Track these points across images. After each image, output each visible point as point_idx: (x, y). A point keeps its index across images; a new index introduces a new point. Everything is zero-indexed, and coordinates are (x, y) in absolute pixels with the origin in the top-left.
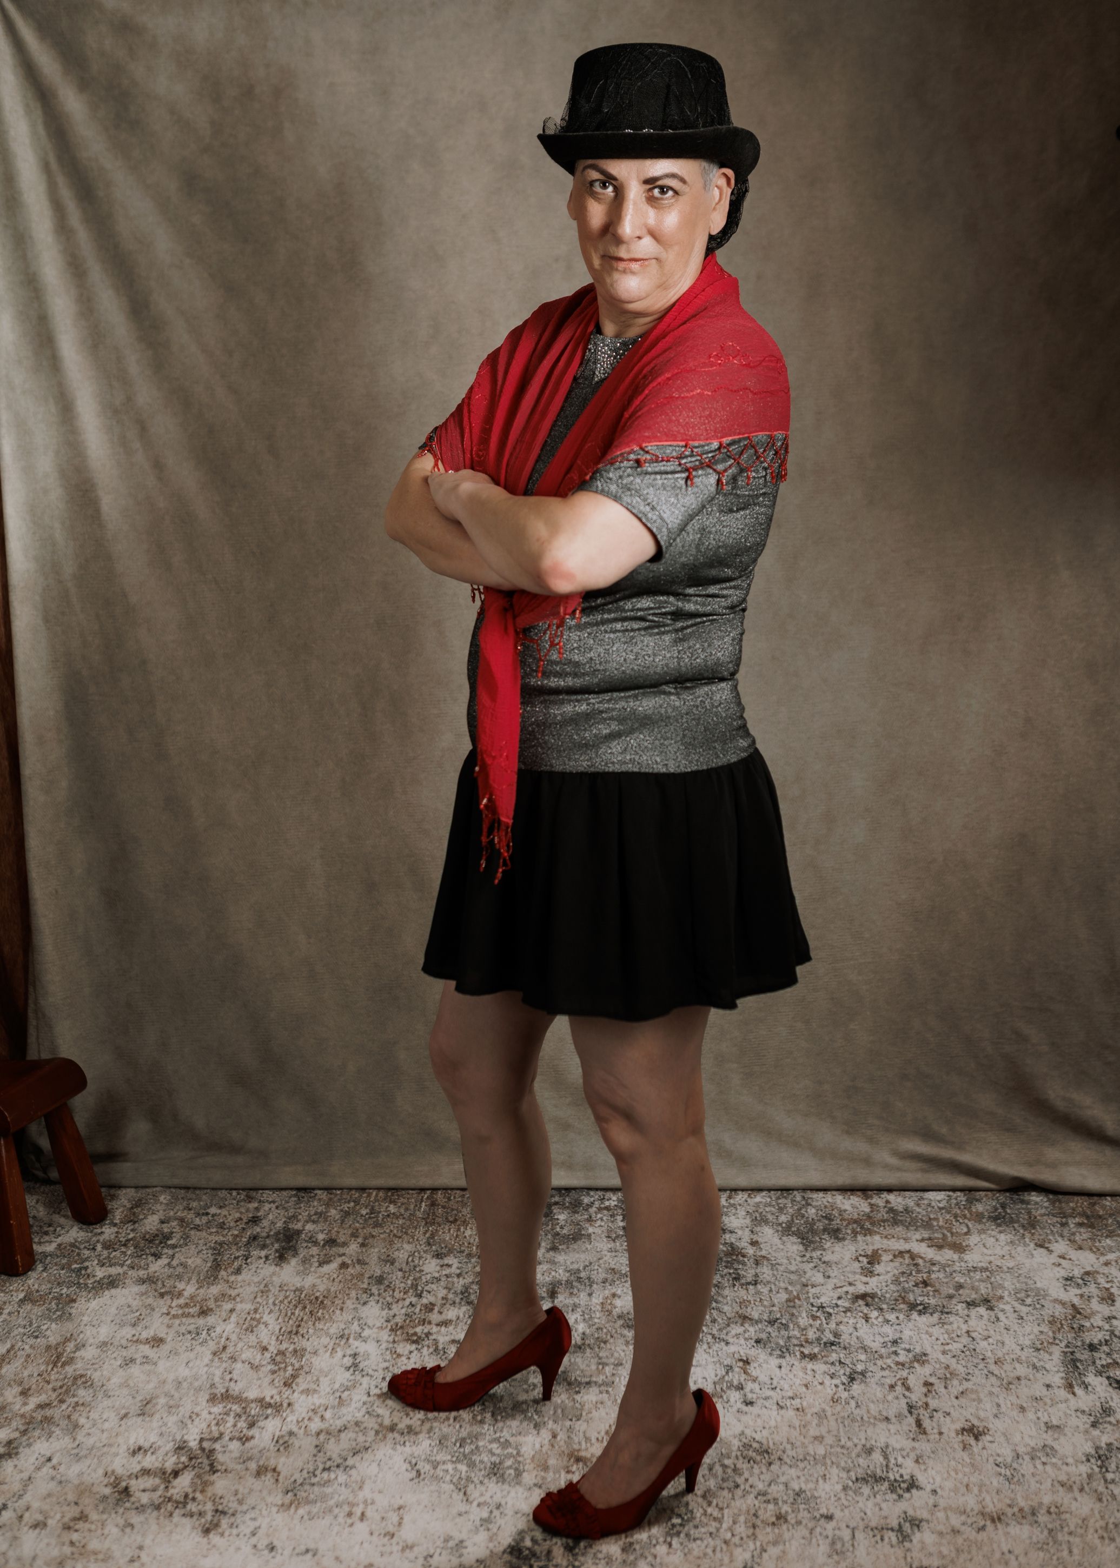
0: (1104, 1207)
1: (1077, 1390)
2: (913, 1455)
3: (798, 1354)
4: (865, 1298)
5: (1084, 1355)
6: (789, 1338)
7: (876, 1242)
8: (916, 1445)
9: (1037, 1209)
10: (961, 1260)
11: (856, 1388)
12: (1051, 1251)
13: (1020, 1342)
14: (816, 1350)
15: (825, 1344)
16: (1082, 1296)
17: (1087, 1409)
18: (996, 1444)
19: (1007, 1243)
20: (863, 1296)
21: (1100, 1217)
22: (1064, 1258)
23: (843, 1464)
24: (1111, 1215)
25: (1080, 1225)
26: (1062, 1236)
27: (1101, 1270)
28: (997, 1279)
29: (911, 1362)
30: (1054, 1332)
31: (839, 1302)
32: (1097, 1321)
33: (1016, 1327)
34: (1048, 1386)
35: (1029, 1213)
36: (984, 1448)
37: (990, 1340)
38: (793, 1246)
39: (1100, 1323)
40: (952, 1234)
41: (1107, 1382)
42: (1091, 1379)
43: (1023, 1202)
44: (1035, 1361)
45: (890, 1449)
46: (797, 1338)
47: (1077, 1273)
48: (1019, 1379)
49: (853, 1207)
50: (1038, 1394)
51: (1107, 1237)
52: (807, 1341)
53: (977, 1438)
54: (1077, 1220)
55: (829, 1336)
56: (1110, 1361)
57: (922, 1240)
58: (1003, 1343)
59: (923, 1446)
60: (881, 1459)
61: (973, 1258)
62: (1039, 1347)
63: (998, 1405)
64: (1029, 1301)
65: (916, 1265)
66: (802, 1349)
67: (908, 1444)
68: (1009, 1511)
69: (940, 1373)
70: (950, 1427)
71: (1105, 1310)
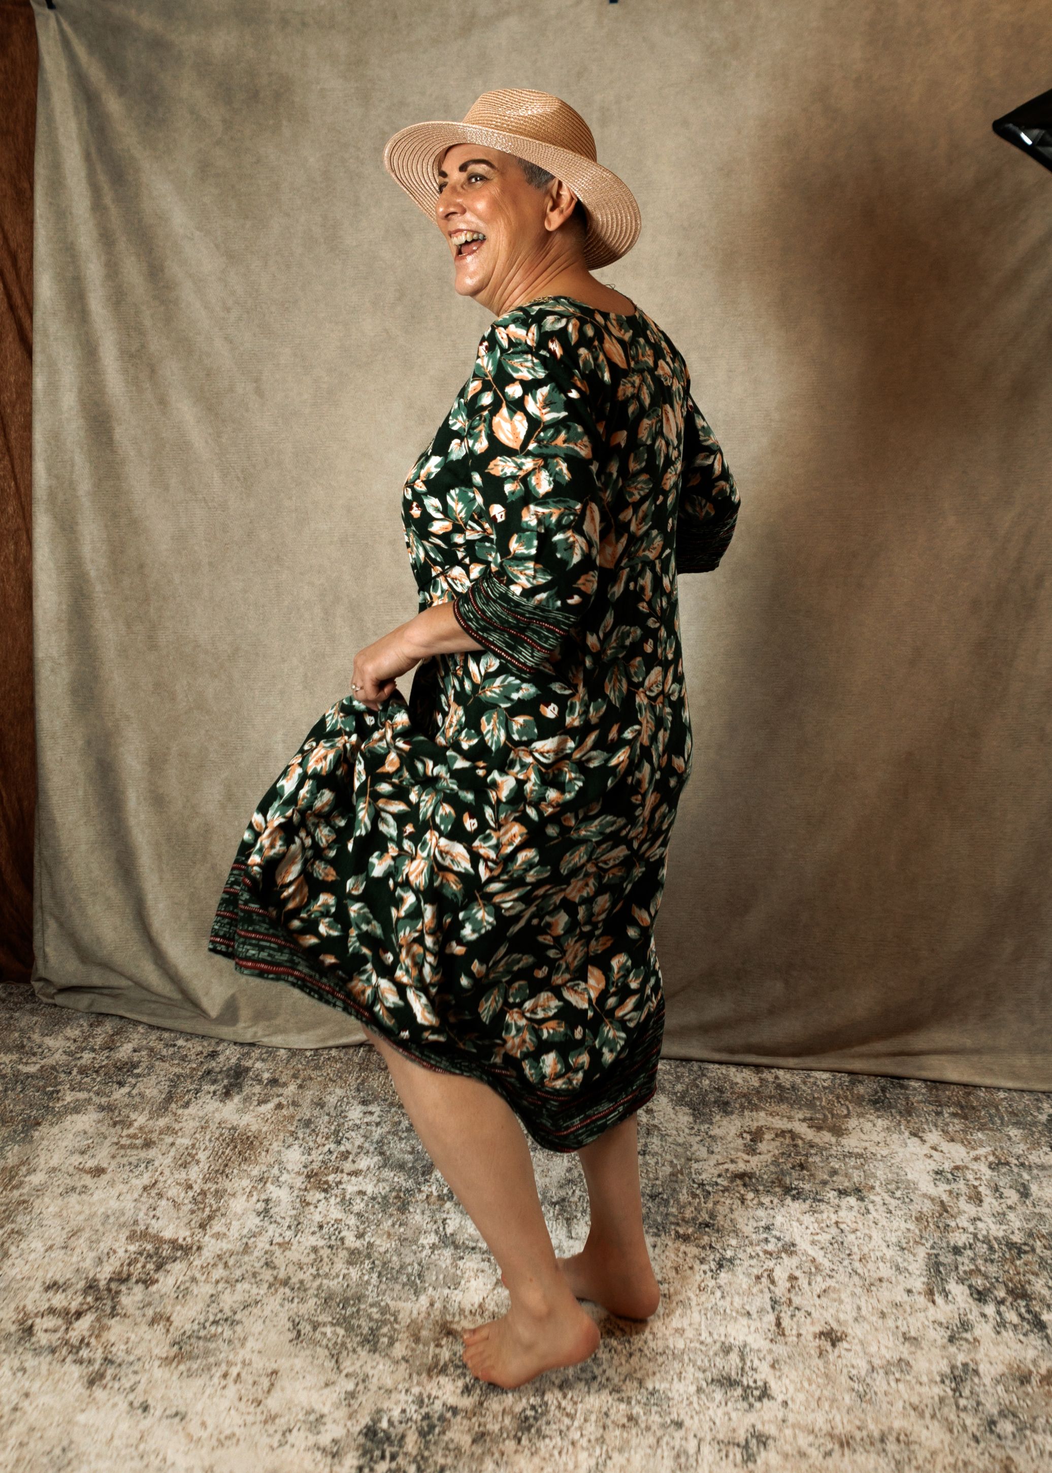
0: (978, 1098)
1: (938, 1298)
2: (769, 1358)
3: (673, 1233)
4: (743, 1177)
5: (947, 1258)
6: (667, 1214)
7: (761, 1119)
8: (774, 1347)
9: (915, 1095)
10: (838, 1144)
11: (724, 1276)
12: (923, 1141)
13: (887, 1239)
14: (690, 1231)
15: (700, 1224)
16: (951, 1192)
17: (944, 1321)
18: (852, 1353)
19: (883, 1130)
20: (742, 1176)
21: (973, 1108)
22: (936, 1150)
23: (699, 1363)
24: (984, 1107)
25: (954, 1115)
26: (936, 1126)
27: (970, 1166)
28: (870, 1167)
29: (779, 1252)
30: (920, 1231)
31: (719, 1181)
32: (963, 1222)
33: (883, 1222)
34: (909, 1291)
35: (907, 1099)
36: (839, 1357)
37: (858, 1234)
38: (684, 1118)
39: (966, 1224)
40: (833, 1115)
41: (968, 1292)
42: (953, 1287)
44: (900, 1260)
45: (748, 1349)
46: (675, 1216)
47: (947, 1166)
48: (880, 1280)
49: (744, 1080)
50: (898, 1299)
51: (979, 1129)
52: (683, 1219)
53: (834, 1345)
54: (952, 1109)
55: (705, 1216)
56: (973, 1267)
57: (804, 1120)
58: (870, 1237)
59: (780, 1350)
60: (738, 1360)
61: (851, 1143)
62: (905, 1245)
63: (859, 1308)
64: (898, 1194)
65: (796, 1146)
66: (678, 1229)
67: (764, 1345)
68: (858, 1435)
69: (807, 1266)
70: (809, 1329)
71: (971, 1210)
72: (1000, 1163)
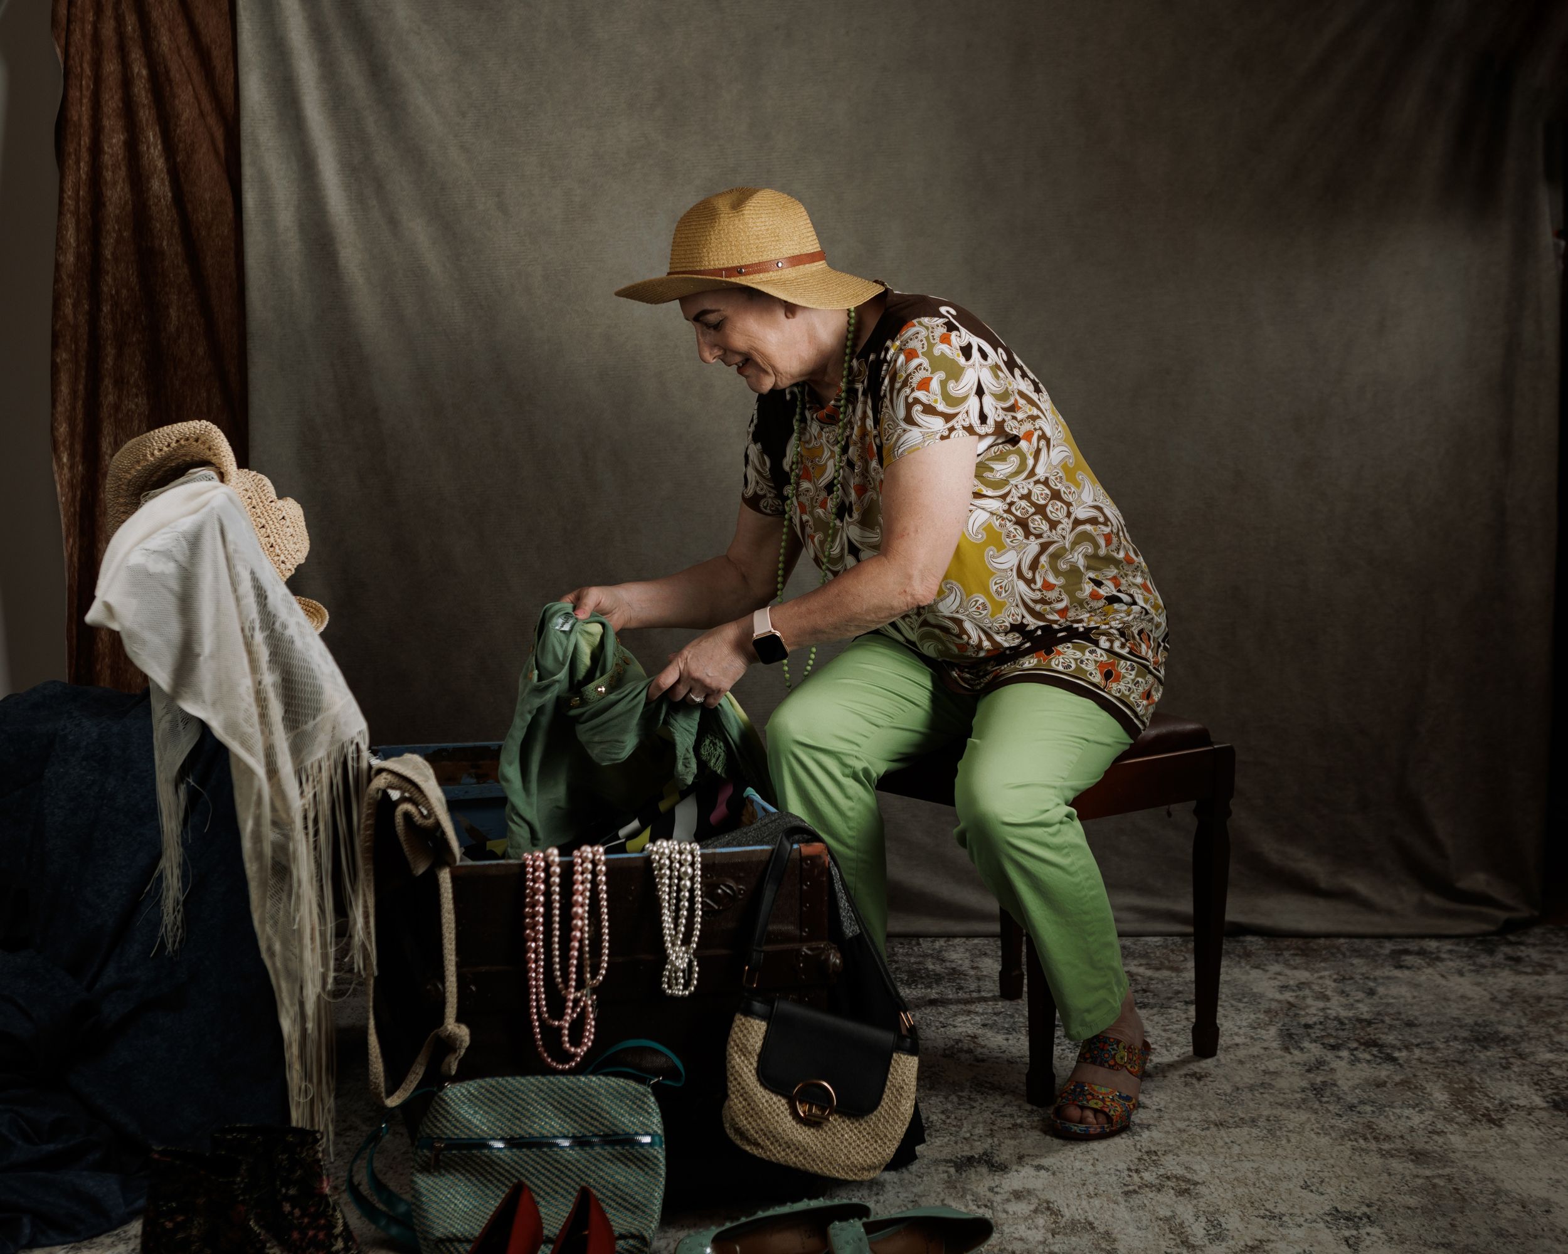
0: (1318, 943)
1: (1292, 1051)
5: (1300, 1031)
10: (1178, 976)
12: (1267, 971)
13: (1238, 1025)
16: (1297, 997)
17: (1303, 1062)
18: (1217, 1082)
21: (1315, 950)
22: (1280, 974)
24: (1325, 949)
25: (1295, 954)
26: (1277, 961)
27: (1315, 981)
30: (1270, 1018)
32: (1312, 1010)
33: (1233, 1015)
34: (1266, 1048)
36: (1206, 1084)
39: (1315, 1012)
40: (1169, 961)
41: (1321, 1046)
42: (1306, 1044)
43: (1238, 941)
44: (1253, 1034)
47: (1292, 983)
48: (1237, 1045)
50: (1255, 1054)
51: (1321, 961)
53: (1199, 1079)
54: (1292, 952)
56: (1324, 1034)
57: (1141, 965)
62: (1256, 1027)
63: (1219, 1060)
64: (1245, 1000)
68: (1231, 1120)
69: (1162, 1042)
70: (1174, 1073)
71: (1320, 1004)
72: (1344, 979)
